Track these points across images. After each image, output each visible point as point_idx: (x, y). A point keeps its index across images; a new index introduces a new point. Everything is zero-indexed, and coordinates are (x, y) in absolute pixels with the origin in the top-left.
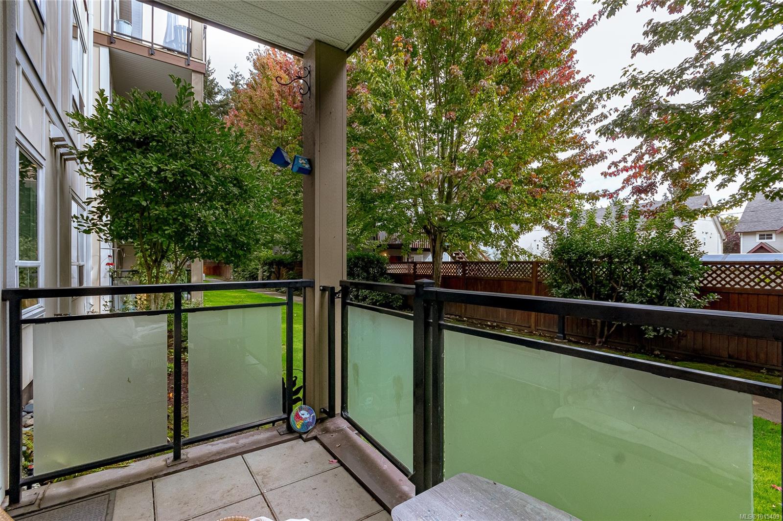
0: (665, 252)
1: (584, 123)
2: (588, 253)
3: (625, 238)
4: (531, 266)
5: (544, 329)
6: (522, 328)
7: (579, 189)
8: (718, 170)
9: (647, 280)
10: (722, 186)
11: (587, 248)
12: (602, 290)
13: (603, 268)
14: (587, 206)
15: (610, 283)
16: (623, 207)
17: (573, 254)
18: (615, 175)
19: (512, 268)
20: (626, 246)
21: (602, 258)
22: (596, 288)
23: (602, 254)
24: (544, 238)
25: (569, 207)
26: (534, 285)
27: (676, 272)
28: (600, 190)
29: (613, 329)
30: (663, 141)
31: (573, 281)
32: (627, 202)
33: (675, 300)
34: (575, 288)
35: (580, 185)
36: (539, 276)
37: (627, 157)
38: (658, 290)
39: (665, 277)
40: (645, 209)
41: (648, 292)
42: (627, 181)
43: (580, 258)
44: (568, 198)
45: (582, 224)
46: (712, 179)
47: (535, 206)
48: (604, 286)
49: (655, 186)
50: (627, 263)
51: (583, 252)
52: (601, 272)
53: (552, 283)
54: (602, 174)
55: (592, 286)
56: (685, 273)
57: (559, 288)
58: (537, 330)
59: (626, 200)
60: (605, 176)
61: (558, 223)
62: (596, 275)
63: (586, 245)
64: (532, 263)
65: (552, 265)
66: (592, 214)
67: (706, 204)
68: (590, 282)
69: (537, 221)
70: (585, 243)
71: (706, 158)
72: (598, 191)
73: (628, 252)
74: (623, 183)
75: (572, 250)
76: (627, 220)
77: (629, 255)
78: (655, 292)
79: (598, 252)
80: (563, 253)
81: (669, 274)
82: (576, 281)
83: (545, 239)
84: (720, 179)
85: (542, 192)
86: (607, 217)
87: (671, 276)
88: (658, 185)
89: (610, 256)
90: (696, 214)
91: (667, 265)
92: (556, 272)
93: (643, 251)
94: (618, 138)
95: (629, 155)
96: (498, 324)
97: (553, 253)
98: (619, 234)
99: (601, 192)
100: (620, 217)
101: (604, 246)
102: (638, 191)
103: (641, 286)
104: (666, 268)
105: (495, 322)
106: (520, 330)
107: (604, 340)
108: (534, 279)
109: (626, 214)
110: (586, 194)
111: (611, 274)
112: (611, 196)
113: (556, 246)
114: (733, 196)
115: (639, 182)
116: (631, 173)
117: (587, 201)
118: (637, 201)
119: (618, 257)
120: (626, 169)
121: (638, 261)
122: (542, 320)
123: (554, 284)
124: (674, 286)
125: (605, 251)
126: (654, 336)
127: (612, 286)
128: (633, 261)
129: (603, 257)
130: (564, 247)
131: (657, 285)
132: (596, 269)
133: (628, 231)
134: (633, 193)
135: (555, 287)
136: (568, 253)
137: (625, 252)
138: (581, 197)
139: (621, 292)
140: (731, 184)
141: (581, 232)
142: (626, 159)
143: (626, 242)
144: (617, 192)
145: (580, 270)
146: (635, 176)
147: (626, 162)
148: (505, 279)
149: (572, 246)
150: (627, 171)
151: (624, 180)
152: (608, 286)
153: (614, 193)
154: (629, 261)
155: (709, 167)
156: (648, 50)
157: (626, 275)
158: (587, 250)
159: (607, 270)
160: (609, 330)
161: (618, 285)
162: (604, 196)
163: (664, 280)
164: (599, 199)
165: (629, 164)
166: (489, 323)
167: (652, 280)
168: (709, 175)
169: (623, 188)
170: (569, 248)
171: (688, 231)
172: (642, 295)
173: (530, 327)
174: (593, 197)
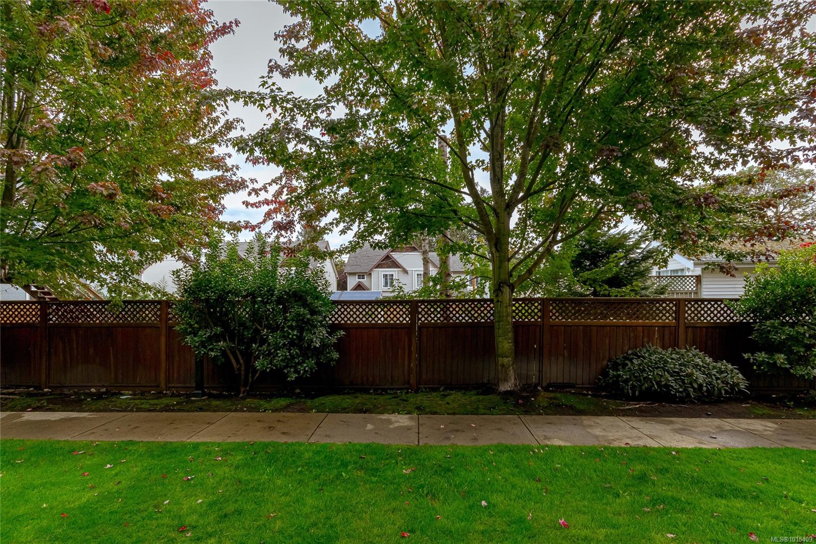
0: (303, 292)
1: (222, 141)
2: (230, 292)
3: (267, 277)
4: (159, 306)
5: (178, 385)
6: (147, 389)
7: (220, 216)
8: (341, 218)
9: (289, 321)
10: (343, 232)
11: (228, 285)
12: (245, 333)
13: (246, 307)
14: (228, 237)
15: (253, 325)
16: (264, 242)
17: (212, 292)
18: (257, 207)
19: (129, 310)
20: (269, 285)
21: (243, 297)
22: (239, 331)
23: (244, 293)
24: (173, 272)
25: (207, 235)
26: (164, 331)
27: (313, 312)
28: (242, 221)
29: (257, 375)
30: (300, 181)
31: (212, 325)
32: (269, 237)
33: (312, 339)
34: (215, 334)
35: (221, 212)
36: (170, 319)
37: (267, 185)
38: (298, 332)
39: (304, 318)
40: (285, 246)
41: (289, 334)
42: (268, 215)
43: (220, 297)
44: (204, 224)
45: (223, 257)
46: (337, 226)
47: (162, 228)
48: (246, 328)
49: (293, 224)
50: (270, 303)
51: (223, 290)
52: (244, 313)
53: (186, 329)
54: (244, 203)
55: (234, 329)
56: (319, 313)
57: (195, 335)
58: (168, 388)
59: (268, 235)
60: (247, 206)
61: (194, 253)
62: (239, 316)
63: (227, 283)
64: (159, 302)
65: (185, 307)
66: (233, 247)
67: (326, 248)
68: (232, 325)
69: (166, 249)
70: (225, 280)
71: (333, 205)
72: (239, 222)
73: (271, 290)
74: (265, 216)
75: (211, 288)
76: (269, 256)
77: (272, 295)
78: (295, 333)
79: (240, 291)
80: (200, 291)
81: (307, 314)
82: (215, 325)
83: (176, 273)
84: (342, 226)
85: (170, 211)
86: (250, 250)
87: (309, 316)
88: (296, 223)
89: (253, 295)
90: (325, 256)
91: (305, 305)
92: (191, 315)
93: (285, 292)
94: (259, 163)
95: (270, 184)
96: (109, 389)
97: (186, 291)
98: (262, 271)
99: (243, 223)
100: (262, 253)
101: (247, 284)
102: (279, 227)
103: (283, 327)
104: (305, 308)
105: (103, 386)
106: (142, 393)
107: (248, 388)
108: (164, 324)
109: (268, 249)
110: (226, 223)
111: (254, 314)
112: (253, 228)
113: (190, 282)
114: (350, 242)
115: (279, 218)
116: (272, 207)
117: (228, 231)
118: (277, 237)
119: (261, 296)
120: (267, 202)
121: (280, 301)
122: (176, 375)
123: (189, 330)
124: (312, 325)
125: (248, 289)
126: (296, 377)
127: (256, 327)
128: (276, 301)
129: (246, 296)
130: (200, 284)
131: (297, 326)
132: (239, 309)
133: (270, 268)
134: (274, 229)
135: (190, 333)
136: (205, 291)
137: (268, 291)
138: (221, 225)
139: (264, 335)
140: (349, 232)
141: (222, 266)
142: (266, 187)
143: (269, 280)
144: (258, 226)
145: (221, 310)
146: (276, 211)
147: (267, 191)
148: (119, 326)
149: (210, 283)
150: (268, 205)
151: (266, 214)
152: (251, 328)
153: (256, 226)
154: (271, 302)
155: (333, 215)
156: (286, 74)
157: (269, 315)
158: (228, 288)
159: (250, 309)
160: (253, 377)
161: (261, 326)
162: (246, 228)
163: (303, 320)
164: (241, 231)
165: (269, 197)
166: (93, 390)
167: (293, 320)
168: (335, 222)
169: (264, 221)
170: (207, 286)
171: (321, 272)
172: (284, 336)
173: (158, 386)
174: (235, 228)
